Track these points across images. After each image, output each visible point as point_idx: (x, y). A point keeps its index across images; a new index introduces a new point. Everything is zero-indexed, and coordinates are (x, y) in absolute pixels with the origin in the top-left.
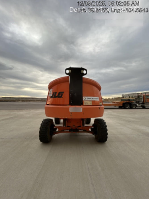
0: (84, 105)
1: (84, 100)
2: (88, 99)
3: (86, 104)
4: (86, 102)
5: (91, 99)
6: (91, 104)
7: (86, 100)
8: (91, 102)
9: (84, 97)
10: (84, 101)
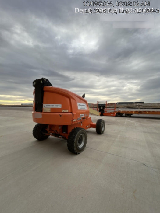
0: (44, 111)
1: (43, 107)
2: (47, 106)
3: (45, 112)
4: (45, 109)
5: (50, 106)
6: (50, 111)
7: (45, 107)
8: (50, 109)
9: (43, 105)
10: (44, 109)
